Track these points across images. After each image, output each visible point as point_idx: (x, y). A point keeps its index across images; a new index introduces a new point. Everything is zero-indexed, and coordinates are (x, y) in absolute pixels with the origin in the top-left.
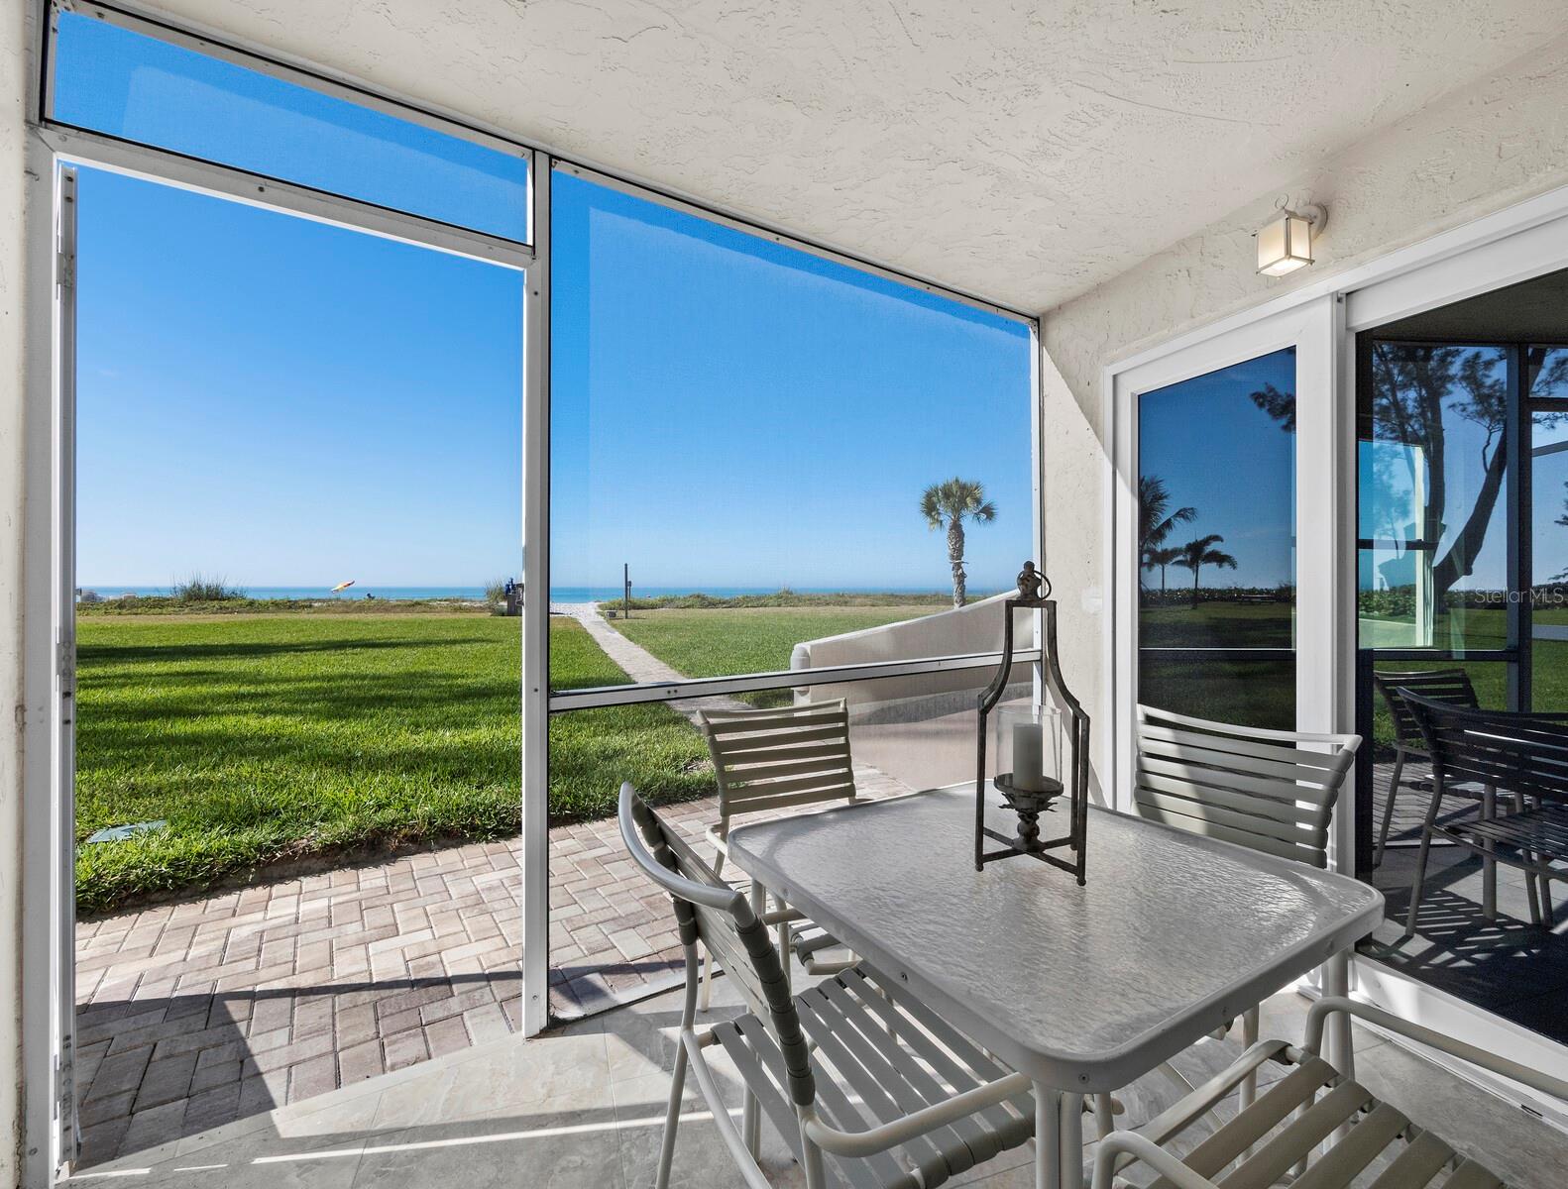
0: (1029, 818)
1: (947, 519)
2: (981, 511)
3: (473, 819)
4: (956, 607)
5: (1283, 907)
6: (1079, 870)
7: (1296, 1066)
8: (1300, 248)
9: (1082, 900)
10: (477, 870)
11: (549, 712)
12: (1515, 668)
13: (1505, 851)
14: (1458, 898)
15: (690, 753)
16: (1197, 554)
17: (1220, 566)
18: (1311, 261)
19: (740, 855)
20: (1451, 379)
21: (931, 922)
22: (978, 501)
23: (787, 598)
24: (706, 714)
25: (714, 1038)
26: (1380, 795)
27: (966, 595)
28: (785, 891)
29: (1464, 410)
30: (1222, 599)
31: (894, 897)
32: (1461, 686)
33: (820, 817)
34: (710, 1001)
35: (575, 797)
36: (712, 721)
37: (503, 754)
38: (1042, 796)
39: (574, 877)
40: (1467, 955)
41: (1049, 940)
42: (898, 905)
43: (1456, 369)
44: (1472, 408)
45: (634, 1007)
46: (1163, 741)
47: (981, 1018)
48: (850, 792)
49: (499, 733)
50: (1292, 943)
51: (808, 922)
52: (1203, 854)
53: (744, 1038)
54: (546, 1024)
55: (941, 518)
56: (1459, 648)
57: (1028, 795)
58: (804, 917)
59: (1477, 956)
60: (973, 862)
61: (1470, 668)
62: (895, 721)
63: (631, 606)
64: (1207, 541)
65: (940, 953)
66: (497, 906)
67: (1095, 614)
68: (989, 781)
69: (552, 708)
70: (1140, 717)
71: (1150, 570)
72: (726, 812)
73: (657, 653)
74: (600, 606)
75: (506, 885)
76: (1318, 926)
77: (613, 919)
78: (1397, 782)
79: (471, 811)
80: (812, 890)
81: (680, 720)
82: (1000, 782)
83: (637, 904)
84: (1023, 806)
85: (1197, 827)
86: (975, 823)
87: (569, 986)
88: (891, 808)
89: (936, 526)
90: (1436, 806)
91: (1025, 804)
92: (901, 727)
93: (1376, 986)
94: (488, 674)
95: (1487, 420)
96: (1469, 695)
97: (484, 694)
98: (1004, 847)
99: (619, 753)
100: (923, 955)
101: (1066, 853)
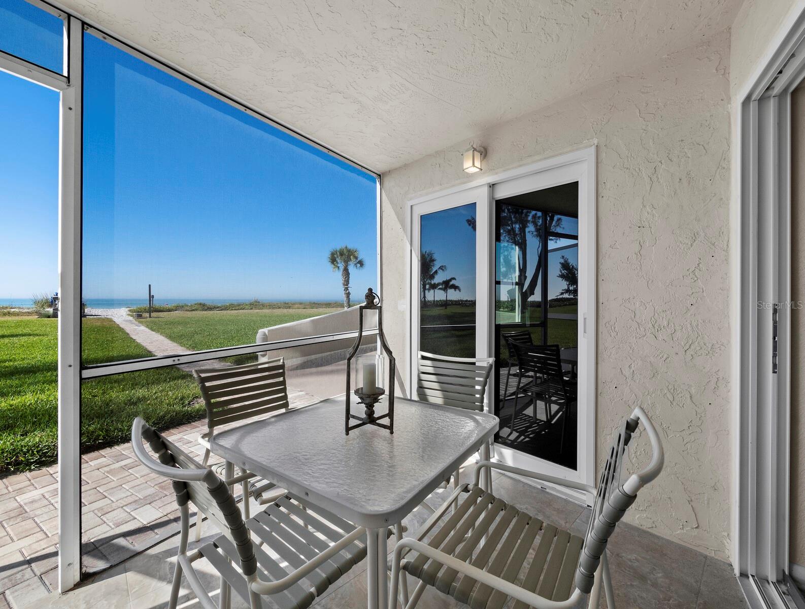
0: (370, 407)
1: (341, 265)
2: (358, 263)
3: (17, 457)
4: (346, 309)
5: (468, 429)
6: (391, 428)
7: (471, 492)
8: (478, 164)
9: (392, 440)
10: (20, 491)
11: (81, 379)
12: (543, 328)
13: (540, 396)
14: (526, 416)
15: (193, 395)
16: (447, 285)
17: (455, 291)
18: (481, 170)
19: (217, 448)
20: (529, 221)
21: (322, 464)
22: (356, 258)
23: (255, 304)
24: (198, 372)
25: (200, 555)
26: (503, 380)
27: (351, 303)
28: (244, 464)
29: (532, 233)
30: (455, 304)
31: (304, 455)
32: (528, 336)
33: (267, 421)
34: (201, 534)
35: (107, 431)
36: (203, 375)
37: (47, 410)
38: (375, 396)
39: (105, 481)
40: (528, 436)
41: (376, 462)
42: (306, 459)
43: (530, 218)
44: (535, 233)
45: (149, 552)
46: (428, 366)
47: (343, 505)
48: (286, 405)
49: (43, 397)
50: (469, 443)
51: (258, 478)
52: (441, 412)
53: (220, 550)
54: (79, 580)
55: (339, 265)
56: (528, 323)
57: (369, 396)
58: (255, 476)
59: (531, 436)
60: (344, 432)
61: (531, 329)
62: (311, 367)
63: (152, 310)
64: (450, 280)
65: (326, 478)
66: (38, 512)
67: (403, 312)
68: (352, 392)
69: (84, 376)
70: (420, 357)
71: (429, 292)
72: (212, 425)
73: (171, 337)
74: (130, 311)
75: (47, 497)
76: (477, 435)
77: (135, 501)
78: (509, 374)
79: (15, 452)
80: (259, 460)
81: (186, 376)
82: (357, 392)
83: (153, 489)
84: (367, 402)
85: (440, 401)
86: (345, 413)
87: (99, 550)
88: (306, 411)
89: (337, 269)
90: (519, 382)
91: (368, 401)
92: (314, 370)
93: (501, 454)
94: (37, 357)
95: (539, 238)
96: (530, 340)
97: (31, 371)
98: (360, 422)
99: (143, 399)
100: (316, 481)
101: (386, 421)
